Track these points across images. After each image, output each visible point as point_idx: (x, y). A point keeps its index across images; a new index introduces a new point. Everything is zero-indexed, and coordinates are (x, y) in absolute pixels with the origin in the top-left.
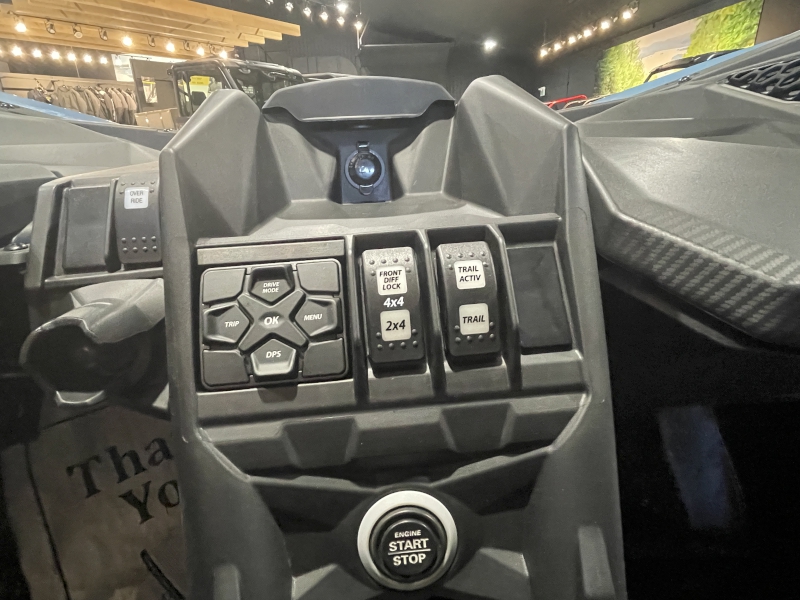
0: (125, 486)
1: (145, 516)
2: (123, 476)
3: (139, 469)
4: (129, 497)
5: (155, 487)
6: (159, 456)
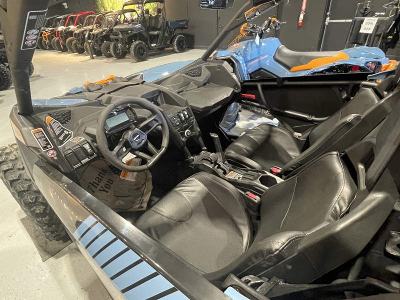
0: (98, 189)
1: (107, 192)
2: (96, 187)
3: (98, 185)
4: (100, 190)
5: (103, 186)
6: (99, 181)
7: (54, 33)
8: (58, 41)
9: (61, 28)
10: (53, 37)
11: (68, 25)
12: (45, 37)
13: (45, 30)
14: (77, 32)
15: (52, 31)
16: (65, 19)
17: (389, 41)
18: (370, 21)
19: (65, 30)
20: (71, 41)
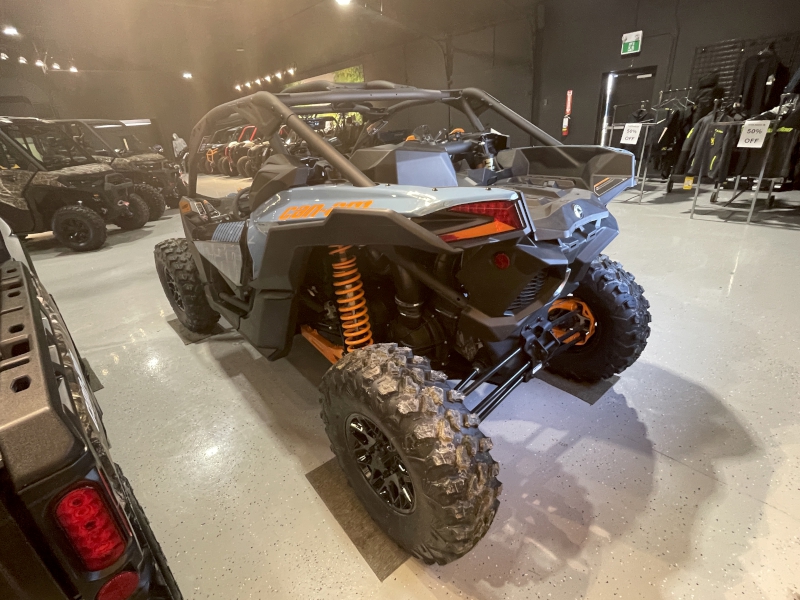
7: (222, 150)
8: (227, 162)
9: (232, 144)
10: (220, 157)
11: (243, 140)
12: (210, 157)
13: (211, 147)
14: (253, 148)
15: (220, 148)
16: (240, 131)
17: (664, 154)
18: (633, 129)
19: (238, 147)
20: (245, 161)
